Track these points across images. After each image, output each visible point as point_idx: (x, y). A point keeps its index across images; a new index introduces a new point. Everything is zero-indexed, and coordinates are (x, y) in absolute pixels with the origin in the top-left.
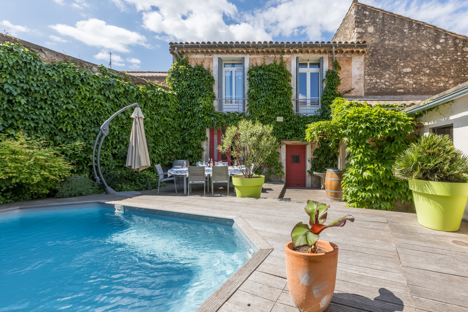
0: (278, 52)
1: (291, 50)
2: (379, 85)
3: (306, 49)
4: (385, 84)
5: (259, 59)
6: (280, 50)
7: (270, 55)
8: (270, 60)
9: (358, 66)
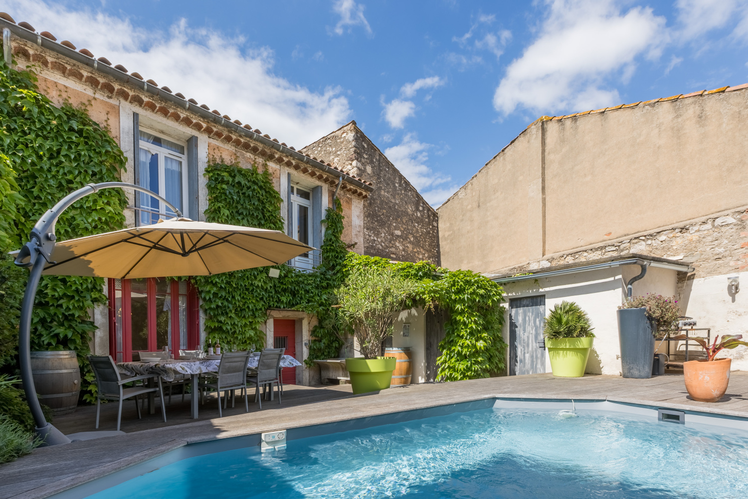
0: (263, 154)
1: (284, 158)
2: (376, 245)
3: (306, 166)
4: (381, 245)
5: (227, 153)
6: (268, 151)
7: (247, 152)
8: (246, 161)
9: (358, 213)
